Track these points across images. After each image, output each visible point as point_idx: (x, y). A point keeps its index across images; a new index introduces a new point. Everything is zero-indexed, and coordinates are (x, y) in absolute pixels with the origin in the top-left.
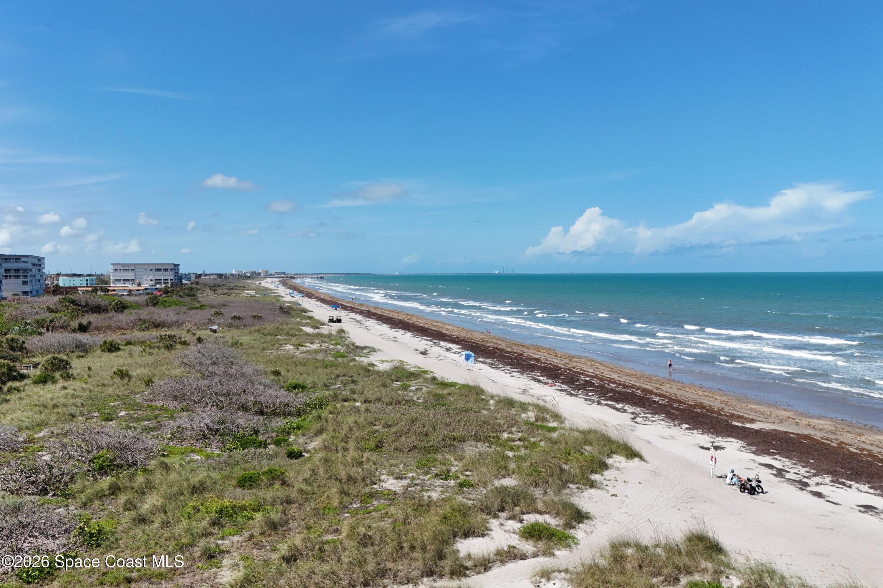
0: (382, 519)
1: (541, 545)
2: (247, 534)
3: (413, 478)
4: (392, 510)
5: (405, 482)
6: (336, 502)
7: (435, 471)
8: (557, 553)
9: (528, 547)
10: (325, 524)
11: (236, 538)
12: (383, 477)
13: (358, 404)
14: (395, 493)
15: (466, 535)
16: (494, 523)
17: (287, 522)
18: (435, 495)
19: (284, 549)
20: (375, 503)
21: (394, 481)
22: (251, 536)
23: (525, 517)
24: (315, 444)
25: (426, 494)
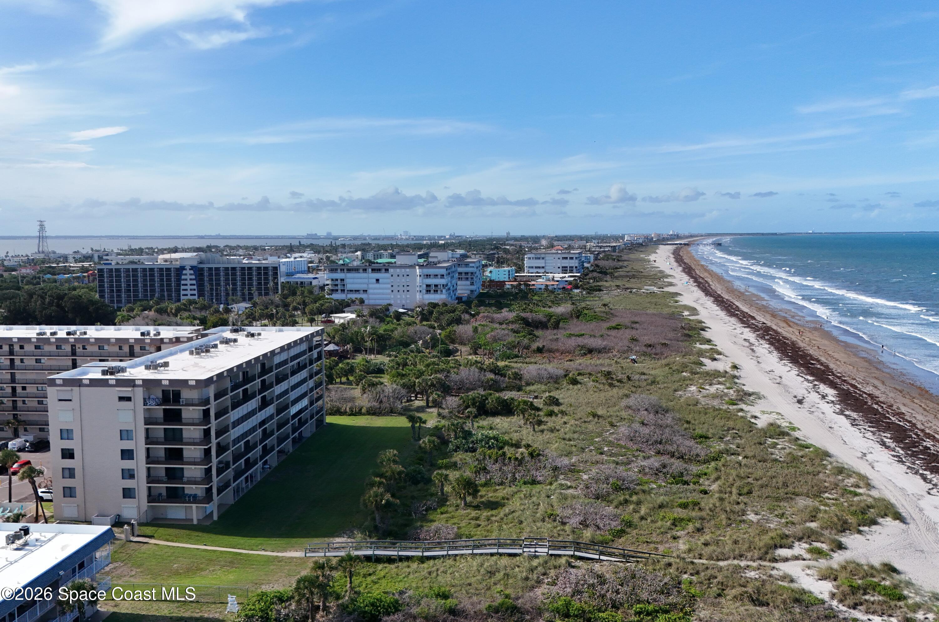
0: (744, 534)
1: (815, 556)
2: (687, 531)
3: (764, 515)
4: (750, 530)
5: (759, 517)
6: (724, 522)
7: (776, 513)
8: (820, 560)
9: (808, 556)
10: (719, 532)
11: (682, 532)
12: (748, 513)
13: (740, 458)
14: (753, 522)
15: (781, 547)
16: (797, 544)
17: (703, 529)
18: (772, 526)
19: (702, 540)
20: (743, 525)
21: (753, 515)
22: (689, 533)
23: (813, 543)
24: (715, 487)
25: (768, 525)
